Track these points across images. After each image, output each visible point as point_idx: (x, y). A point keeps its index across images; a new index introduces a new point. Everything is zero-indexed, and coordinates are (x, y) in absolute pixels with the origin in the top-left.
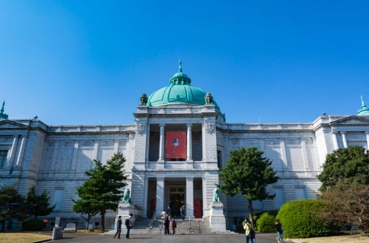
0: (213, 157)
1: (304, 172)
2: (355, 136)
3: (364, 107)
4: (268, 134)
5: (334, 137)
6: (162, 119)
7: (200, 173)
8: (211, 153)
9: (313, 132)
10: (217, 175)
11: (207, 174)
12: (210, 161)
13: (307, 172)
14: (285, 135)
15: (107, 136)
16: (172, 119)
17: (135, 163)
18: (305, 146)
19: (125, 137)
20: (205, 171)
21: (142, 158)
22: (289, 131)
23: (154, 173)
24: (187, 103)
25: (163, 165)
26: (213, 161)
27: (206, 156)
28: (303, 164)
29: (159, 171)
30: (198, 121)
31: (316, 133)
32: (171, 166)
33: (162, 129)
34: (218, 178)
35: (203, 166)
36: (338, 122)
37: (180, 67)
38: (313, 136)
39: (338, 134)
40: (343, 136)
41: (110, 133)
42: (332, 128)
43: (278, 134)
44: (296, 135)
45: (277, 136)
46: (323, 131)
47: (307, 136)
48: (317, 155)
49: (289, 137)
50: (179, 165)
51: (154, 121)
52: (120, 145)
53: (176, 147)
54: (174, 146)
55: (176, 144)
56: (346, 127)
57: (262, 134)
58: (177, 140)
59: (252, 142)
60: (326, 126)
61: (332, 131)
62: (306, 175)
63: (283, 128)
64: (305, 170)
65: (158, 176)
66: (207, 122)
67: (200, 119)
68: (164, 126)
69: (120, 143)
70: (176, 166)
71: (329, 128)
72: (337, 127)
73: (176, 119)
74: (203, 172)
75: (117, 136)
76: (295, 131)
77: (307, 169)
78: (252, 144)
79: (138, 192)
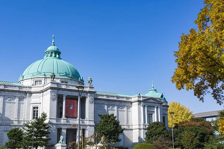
0: (92, 117)
1: (125, 125)
2: (150, 108)
3: (153, 88)
4: (110, 102)
5: (142, 108)
6: (65, 92)
7: (85, 126)
8: (91, 115)
9: (131, 103)
10: (94, 128)
11: (88, 127)
12: (90, 120)
13: (126, 125)
14: (118, 103)
15: (10, 92)
16: (70, 92)
17: (50, 119)
18: (126, 110)
19: (23, 95)
20: (88, 125)
21: (54, 115)
22: (120, 101)
23: (60, 125)
24: (71, 79)
25: (66, 121)
26: (92, 120)
27: (89, 116)
28: (124, 121)
29: (64, 124)
30: (85, 96)
31: (133, 104)
32: (69, 121)
33: (64, 98)
34: (94, 129)
35: (87, 123)
36: (145, 100)
37: (53, 41)
38: (131, 105)
39: (144, 107)
40: (146, 108)
41: (13, 91)
42: (142, 103)
43: (114, 102)
44: (123, 104)
45: (114, 103)
46: (137, 104)
47: (128, 105)
48: (132, 116)
49: (120, 104)
50: (74, 121)
51: (61, 92)
52: (20, 100)
53: (71, 109)
54: (70, 109)
55: (71, 108)
56: (148, 103)
57: (106, 101)
58: (72, 106)
59: (101, 106)
60: (139, 102)
61: (142, 104)
62: (125, 127)
63: (117, 99)
64: (125, 124)
65: (63, 127)
66: (89, 96)
67: (86, 94)
68: (66, 96)
69: (19, 99)
70: (72, 122)
71: (141, 103)
72: (144, 103)
73: (73, 92)
74: (86, 126)
75: (17, 93)
76: (123, 101)
77: (126, 124)
78: (101, 107)
79: (53, 136)
